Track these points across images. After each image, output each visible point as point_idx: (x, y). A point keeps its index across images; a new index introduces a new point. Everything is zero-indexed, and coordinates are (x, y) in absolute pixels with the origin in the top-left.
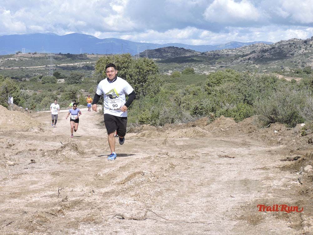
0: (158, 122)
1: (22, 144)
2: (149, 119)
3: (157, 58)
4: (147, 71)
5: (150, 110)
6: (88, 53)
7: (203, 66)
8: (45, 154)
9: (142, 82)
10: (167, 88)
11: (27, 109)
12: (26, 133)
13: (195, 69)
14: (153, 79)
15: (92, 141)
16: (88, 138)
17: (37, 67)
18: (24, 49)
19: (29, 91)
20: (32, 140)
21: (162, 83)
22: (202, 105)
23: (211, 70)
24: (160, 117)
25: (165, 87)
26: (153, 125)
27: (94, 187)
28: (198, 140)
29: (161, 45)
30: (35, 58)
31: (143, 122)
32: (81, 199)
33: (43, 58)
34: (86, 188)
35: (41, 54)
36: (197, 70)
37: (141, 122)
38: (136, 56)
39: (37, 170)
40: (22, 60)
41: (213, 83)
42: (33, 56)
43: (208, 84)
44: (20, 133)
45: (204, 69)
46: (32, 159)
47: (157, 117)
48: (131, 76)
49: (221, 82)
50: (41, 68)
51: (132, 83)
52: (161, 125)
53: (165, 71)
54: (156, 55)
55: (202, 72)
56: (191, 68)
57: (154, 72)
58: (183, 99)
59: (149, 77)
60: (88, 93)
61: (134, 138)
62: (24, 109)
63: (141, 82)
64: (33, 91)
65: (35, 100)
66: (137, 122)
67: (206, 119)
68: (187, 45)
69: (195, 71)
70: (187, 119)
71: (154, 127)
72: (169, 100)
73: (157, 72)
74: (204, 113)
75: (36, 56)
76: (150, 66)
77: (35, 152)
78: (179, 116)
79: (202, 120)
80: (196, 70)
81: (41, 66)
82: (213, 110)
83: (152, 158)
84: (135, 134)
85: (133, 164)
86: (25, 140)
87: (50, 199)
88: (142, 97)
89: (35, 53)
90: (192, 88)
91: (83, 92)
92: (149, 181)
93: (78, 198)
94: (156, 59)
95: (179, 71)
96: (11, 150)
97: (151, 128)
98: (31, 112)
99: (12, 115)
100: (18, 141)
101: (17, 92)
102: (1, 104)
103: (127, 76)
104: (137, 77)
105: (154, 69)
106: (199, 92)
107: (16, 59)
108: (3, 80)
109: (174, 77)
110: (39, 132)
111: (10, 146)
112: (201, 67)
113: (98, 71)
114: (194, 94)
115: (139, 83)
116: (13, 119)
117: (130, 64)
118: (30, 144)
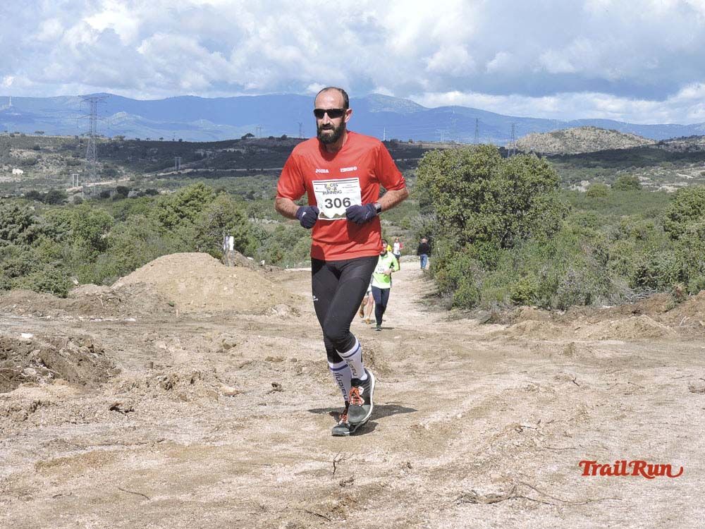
0: (555, 301)
1: (251, 343)
2: (536, 293)
4: (532, 183)
5: (536, 271)
6: (400, 139)
7: (659, 171)
8: (303, 371)
9: (521, 210)
10: (578, 221)
11: (263, 263)
12: (261, 319)
13: (641, 178)
14: (546, 204)
15: (405, 343)
16: (396, 333)
18: (259, 128)
19: (267, 222)
20: (273, 335)
21: (566, 213)
22: (656, 264)
23: (679, 182)
24: (560, 289)
25: (572, 220)
26: (544, 307)
28: (646, 348)
30: (283, 148)
31: (520, 300)
32: (382, 484)
34: (394, 456)
35: (296, 139)
36: (647, 181)
37: (517, 300)
39: (286, 408)
40: (254, 154)
41: (682, 212)
42: (279, 143)
43: (672, 214)
44: (247, 317)
45: (662, 179)
46: (276, 380)
47: (554, 289)
48: (496, 195)
49: (702, 212)
51: (496, 212)
52: (561, 307)
53: (573, 181)
54: (553, 145)
55: (658, 185)
56: (633, 176)
57: (549, 187)
58: (612, 249)
59: (535, 198)
60: (398, 228)
61: (501, 336)
62: (257, 264)
63: (518, 208)
64: (276, 222)
65: (281, 244)
66: (508, 299)
67: (665, 297)
68: (625, 124)
69: (642, 184)
70: (621, 295)
71: (545, 312)
72: (580, 250)
73: (555, 188)
74: (660, 283)
75: (285, 143)
76: (540, 174)
77: (279, 364)
78: (604, 288)
79: (656, 300)
80: (644, 180)
82: (682, 277)
83: (541, 389)
84: (502, 328)
85: (497, 402)
86: (259, 336)
87: (315, 480)
88: (520, 244)
89: (284, 138)
90: (634, 222)
91: (387, 226)
92: (532, 446)
93: (377, 480)
95: (604, 183)
96: (229, 357)
97: (538, 314)
98: (271, 270)
99: (230, 276)
100: (243, 337)
101: (243, 224)
102: (206, 252)
103: (487, 196)
104: (509, 198)
105: (549, 181)
106: (649, 232)
107: (241, 150)
108: (214, 198)
109: (593, 196)
110: (289, 318)
111: (227, 347)
112: (655, 174)
113: (423, 183)
114: (639, 238)
115: (514, 211)
116: (232, 284)
117: (494, 170)
118: (269, 345)
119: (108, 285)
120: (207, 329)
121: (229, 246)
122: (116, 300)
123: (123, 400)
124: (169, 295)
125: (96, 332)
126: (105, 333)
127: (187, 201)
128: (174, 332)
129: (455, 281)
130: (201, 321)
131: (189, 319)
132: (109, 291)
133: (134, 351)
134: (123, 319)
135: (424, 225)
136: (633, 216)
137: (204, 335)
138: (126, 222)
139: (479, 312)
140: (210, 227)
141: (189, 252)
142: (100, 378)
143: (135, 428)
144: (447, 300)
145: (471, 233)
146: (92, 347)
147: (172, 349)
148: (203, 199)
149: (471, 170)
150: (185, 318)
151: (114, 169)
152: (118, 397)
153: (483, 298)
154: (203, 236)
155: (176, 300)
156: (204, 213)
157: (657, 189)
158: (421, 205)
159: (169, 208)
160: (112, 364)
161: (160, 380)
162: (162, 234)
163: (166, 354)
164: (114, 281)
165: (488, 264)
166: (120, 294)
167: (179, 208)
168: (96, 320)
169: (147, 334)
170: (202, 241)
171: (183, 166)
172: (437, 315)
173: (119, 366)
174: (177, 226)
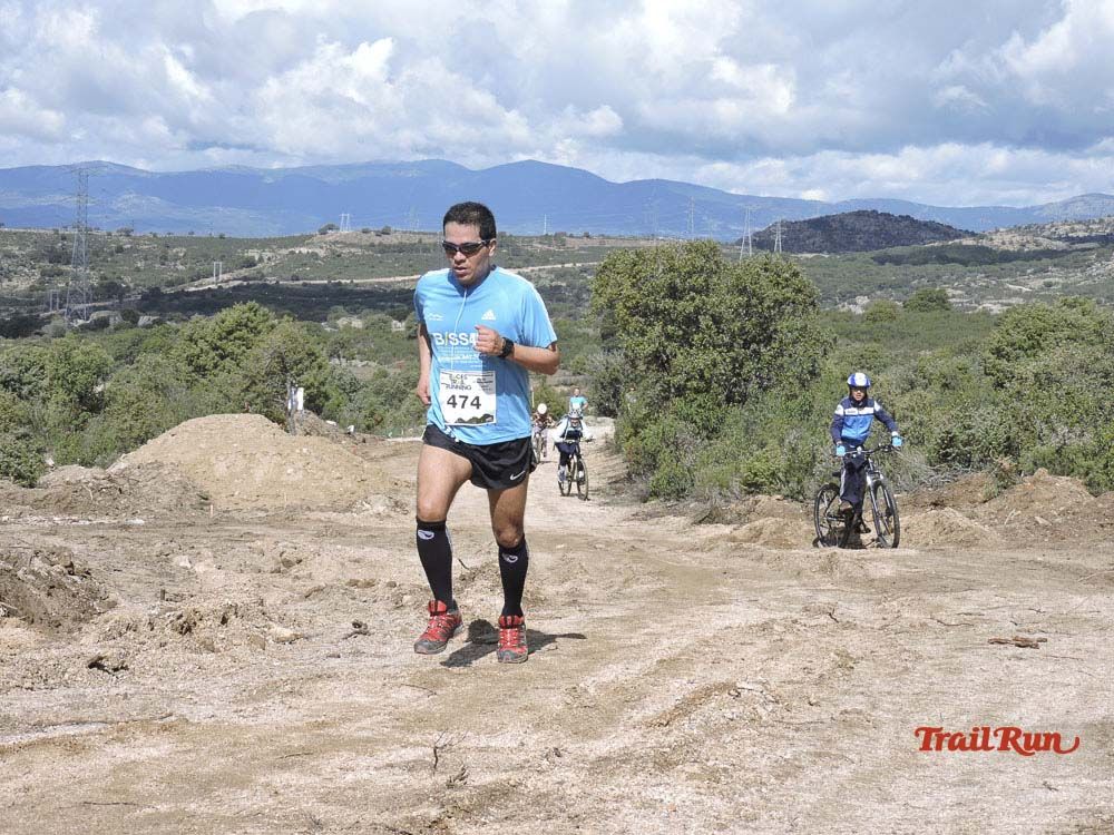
0: (811, 486)
1: (326, 559)
2: (780, 475)
3: (816, 252)
4: (775, 301)
5: (781, 442)
6: (569, 234)
7: (980, 281)
8: (404, 602)
9: (758, 344)
10: (850, 360)
11: (352, 430)
12: (344, 519)
13: (950, 292)
14: (796, 333)
15: (570, 555)
16: (557, 540)
17: (392, 279)
18: (346, 217)
19: (360, 364)
20: (362, 544)
21: (828, 348)
22: (970, 428)
23: (1010, 297)
24: (818, 468)
25: (842, 358)
26: (792, 497)
27: (562, 735)
28: (950, 560)
29: (829, 205)
30: (384, 249)
31: (756, 485)
32: (512, 782)
33: (412, 248)
35: (405, 232)
36: (960, 296)
37: (750, 485)
38: (739, 243)
39: (370, 661)
40: (339, 256)
41: (1013, 345)
42: (377, 240)
43: (997, 349)
44: (322, 516)
45: (983, 293)
46: (360, 617)
47: (808, 468)
48: (717, 320)
49: (1043, 344)
50: (404, 281)
51: (719, 346)
53: (843, 297)
54: (812, 241)
55: (977, 302)
56: (938, 288)
57: (801, 307)
58: (902, 403)
59: (781, 325)
60: (567, 373)
61: (723, 544)
62: (342, 431)
63: (753, 340)
64: (373, 364)
65: (382, 399)
66: (736, 485)
67: (982, 480)
68: (925, 206)
69: (952, 300)
70: (914, 477)
71: (795, 505)
73: (810, 308)
74: (976, 457)
75: (386, 240)
76: (787, 286)
77: (368, 591)
78: (888, 465)
79: (969, 484)
80: (955, 295)
81: (406, 278)
82: (1010, 448)
83: (776, 628)
84: (726, 530)
85: (707, 649)
86: (339, 547)
87: (407, 778)
88: (756, 396)
89: (386, 232)
90: (938, 361)
92: (755, 719)
93: (504, 776)
94: (810, 256)
95: (893, 300)
96: (290, 581)
97: (784, 508)
98: (364, 441)
99: (298, 451)
100: (313, 547)
101: (320, 367)
102: (260, 413)
103: (704, 321)
104: (739, 324)
105: (800, 297)
106: (961, 376)
107: (317, 251)
108: (273, 327)
109: (875, 320)
110: (389, 516)
111: (288, 564)
112: (973, 284)
113: (602, 301)
114: (945, 386)
115: (746, 345)
116: (300, 465)
117: (715, 280)
118: (355, 561)
119: (104, 466)
120: (258, 536)
121: (297, 403)
122: (115, 490)
123: (110, 652)
124: (199, 482)
125: (79, 541)
126: (93, 544)
127: (230, 333)
128: (205, 541)
129: (653, 456)
130: (247, 523)
131: (231, 520)
132: (103, 476)
133: (139, 572)
134: (124, 521)
135: (607, 368)
136: (938, 351)
137: (252, 545)
138: (135, 366)
139: (691, 506)
140: (267, 374)
141: (233, 412)
142: (82, 616)
143: (126, 696)
144: (641, 486)
145: (679, 380)
146: (72, 565)
147: (200, 568)
148: (256, 328)
149: (678, 281)
150: (225, 518)
151: (116, 281)
152: (102, 647)
153: (697, 483)
154: (254, 388)
155: (210, 489)
156: (255, 351)
157: (976, 308)
158: (604, 337)
159: (201, 343)
160: (102, 594)
161: (171, 618)
162: (191, 384)
163: (190, 575)
164: (113, 460)
165: (706, 428)
166: (121, 481)
167: (219, 343)
168: (81, 523)
169: (160, 544)
170: (255, 395)
171: (226, 277)
172: (625, 511)
173: (113, 596)
174: (216, 371)
